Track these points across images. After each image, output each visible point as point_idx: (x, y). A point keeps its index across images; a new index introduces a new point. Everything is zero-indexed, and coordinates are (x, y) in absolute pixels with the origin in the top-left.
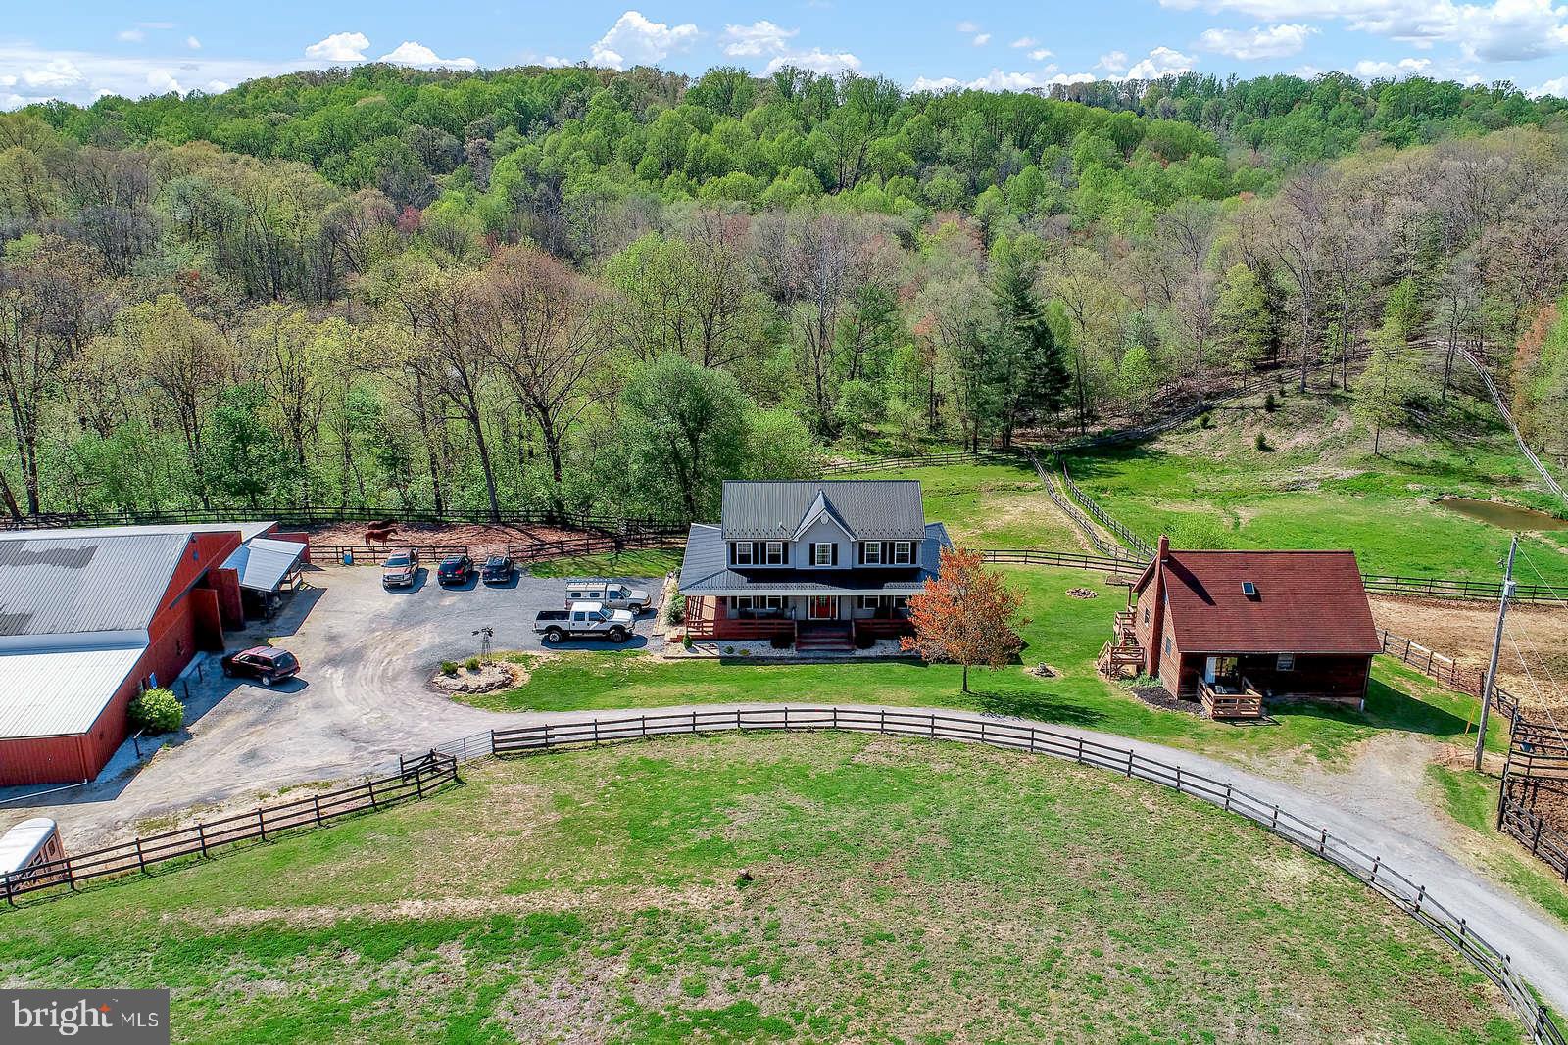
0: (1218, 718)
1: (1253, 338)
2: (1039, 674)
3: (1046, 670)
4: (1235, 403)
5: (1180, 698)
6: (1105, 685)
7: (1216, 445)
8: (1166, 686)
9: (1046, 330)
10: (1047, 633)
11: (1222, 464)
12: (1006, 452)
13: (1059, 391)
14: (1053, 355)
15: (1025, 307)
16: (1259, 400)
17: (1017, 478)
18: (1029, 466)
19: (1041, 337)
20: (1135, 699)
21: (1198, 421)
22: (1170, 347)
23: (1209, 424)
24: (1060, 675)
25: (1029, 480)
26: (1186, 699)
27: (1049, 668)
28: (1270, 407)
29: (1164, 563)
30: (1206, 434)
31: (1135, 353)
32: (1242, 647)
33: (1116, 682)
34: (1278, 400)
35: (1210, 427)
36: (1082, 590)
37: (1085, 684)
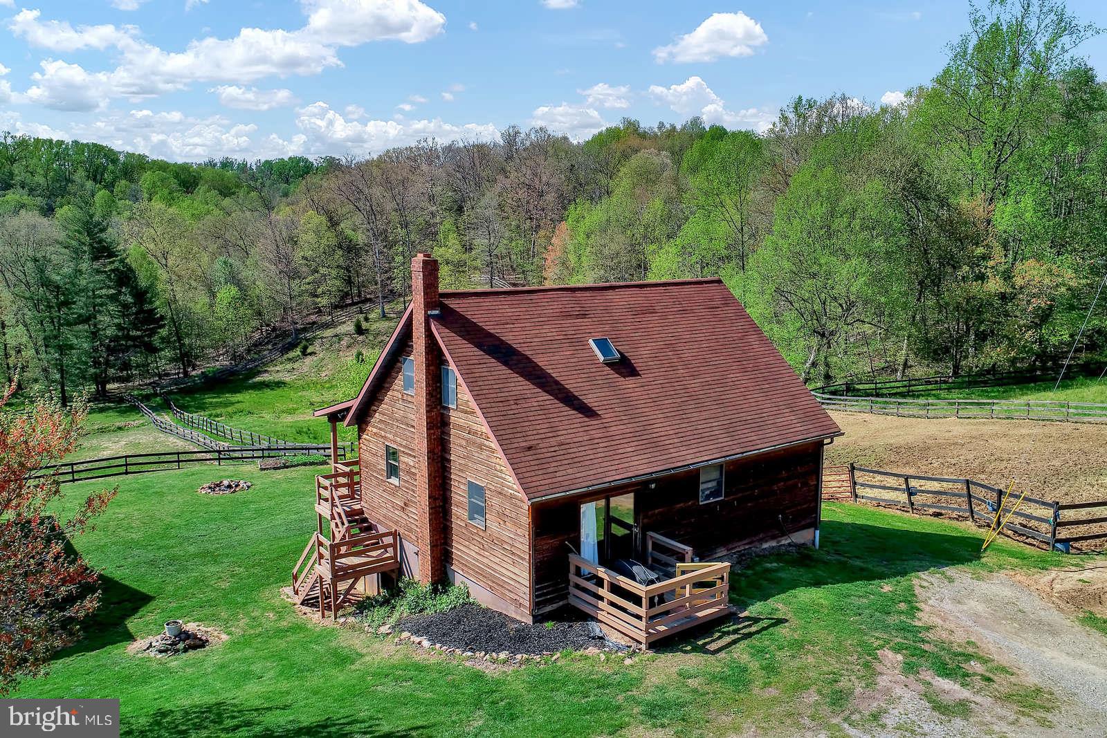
0: (660, 645)
1: (334, 273)
2: (170, 649)
3: (183, 635)
4: (329, 333)
5: (539, 619)
6: (330, 634)
7: (319, 368)
8: (482, 596)
9: (130, 270)
10: (173, 560)
11: (329, 381)
12: (102, 400)
13: (153, 332)
14: (141, 296)
15: (103, 251)
16: (349, 327)
17: (119, 421)
18: (135, 409)
19: (125, 277)
20: (427, 650)
21: (298, 352)
22: (260, 287)
23: (309, 351)
24: (218, 636)
25: (134, 420)
26: (555, 616)
27: (191, 627)
28: (360, 330)
29: (434, 317)
30: (308, 360)
31: (226, 293)
32: (642, 465)
33: (351, 619)
34: (364, 325)
35: (310, 354)
36: (226, 483)
37: (282, 644)
